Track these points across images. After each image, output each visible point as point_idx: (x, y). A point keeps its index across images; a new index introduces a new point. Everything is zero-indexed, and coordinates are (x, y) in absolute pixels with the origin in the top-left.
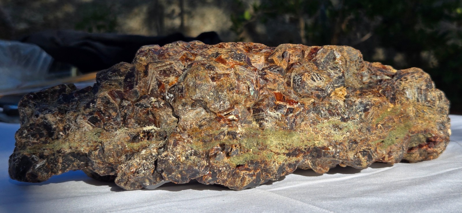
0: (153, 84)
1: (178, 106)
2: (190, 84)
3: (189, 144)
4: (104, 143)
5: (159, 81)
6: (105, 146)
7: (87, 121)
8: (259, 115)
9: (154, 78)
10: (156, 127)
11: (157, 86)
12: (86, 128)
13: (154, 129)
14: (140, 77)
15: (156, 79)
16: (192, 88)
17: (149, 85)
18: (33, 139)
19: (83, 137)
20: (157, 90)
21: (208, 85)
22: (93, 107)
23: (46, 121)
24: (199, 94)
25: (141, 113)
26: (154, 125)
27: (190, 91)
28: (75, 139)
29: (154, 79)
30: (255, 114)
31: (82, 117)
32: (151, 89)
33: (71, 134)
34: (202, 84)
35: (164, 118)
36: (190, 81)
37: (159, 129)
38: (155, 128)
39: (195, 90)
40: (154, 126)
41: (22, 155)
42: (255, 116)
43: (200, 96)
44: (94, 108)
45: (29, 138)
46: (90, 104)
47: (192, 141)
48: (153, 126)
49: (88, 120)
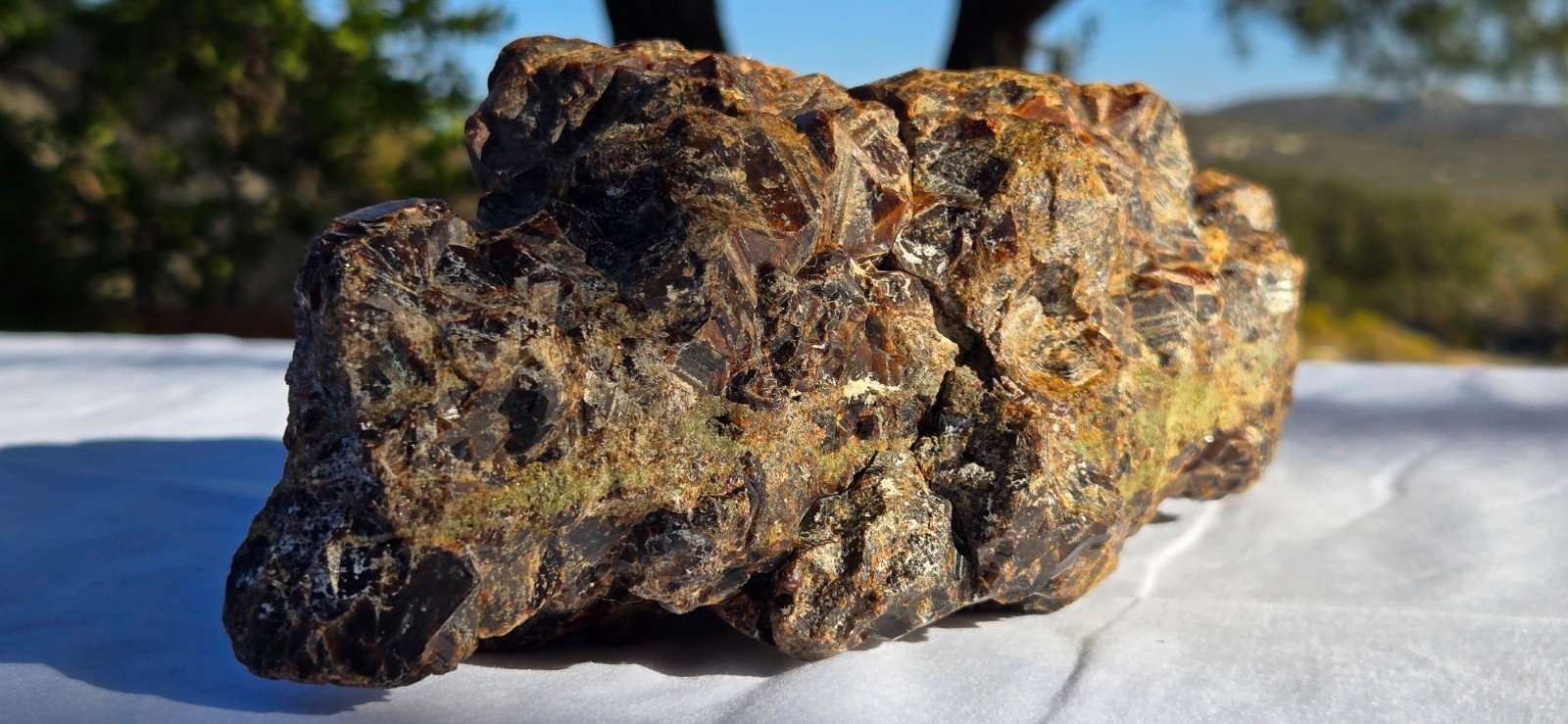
0: (852, 201)
1: (983, 290)
2: (1030, 201)
3: (1066, 441)
4: (762, 460)
5: (880, 190)
6: (768, 474)
7: (674, 365)
8: (1158, 322)
9: (856, 179)
10: (883, 381)
11: (870, 212)
12: (677, 397)
13: (874, 392)
14: (809, 172)
15: (862, 184)
16: (1037, 217)
17: (838, 208)
18: (462, 467)
19: (668, 443)
20: (868, 226)
21: (1098, 208)
22: (684, 304)
23: (535, 375)
24: (1068, 242)
25: (848, 325)
26: (870, 374)
27: (1033, 230)
28: (637, 450)
29: (859, 183)
30: (1144, 319)
31: (655, 351)
32: (846, 222)
33: (616, 429)
34: (1079, 204)
35: (918, 344)
36: (1028, 190)
37: (892, 389)
38: (877, 386)
39: (1052, 228)
40: (873, 379)
41: (424, 549)
42: (1143, 325)
43: (1067, 250)
44: (688, 306)
45: (446, 461)
46: (665, 292)
47: (1073, 427)
48: (867, 379)
49: (678, 363)
